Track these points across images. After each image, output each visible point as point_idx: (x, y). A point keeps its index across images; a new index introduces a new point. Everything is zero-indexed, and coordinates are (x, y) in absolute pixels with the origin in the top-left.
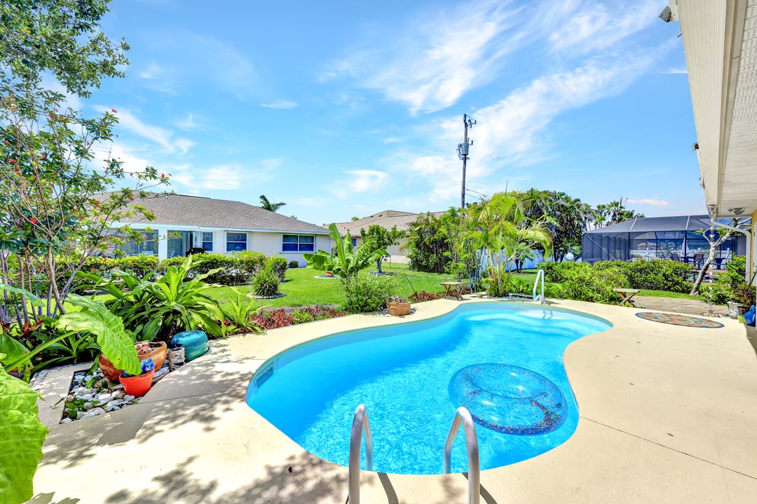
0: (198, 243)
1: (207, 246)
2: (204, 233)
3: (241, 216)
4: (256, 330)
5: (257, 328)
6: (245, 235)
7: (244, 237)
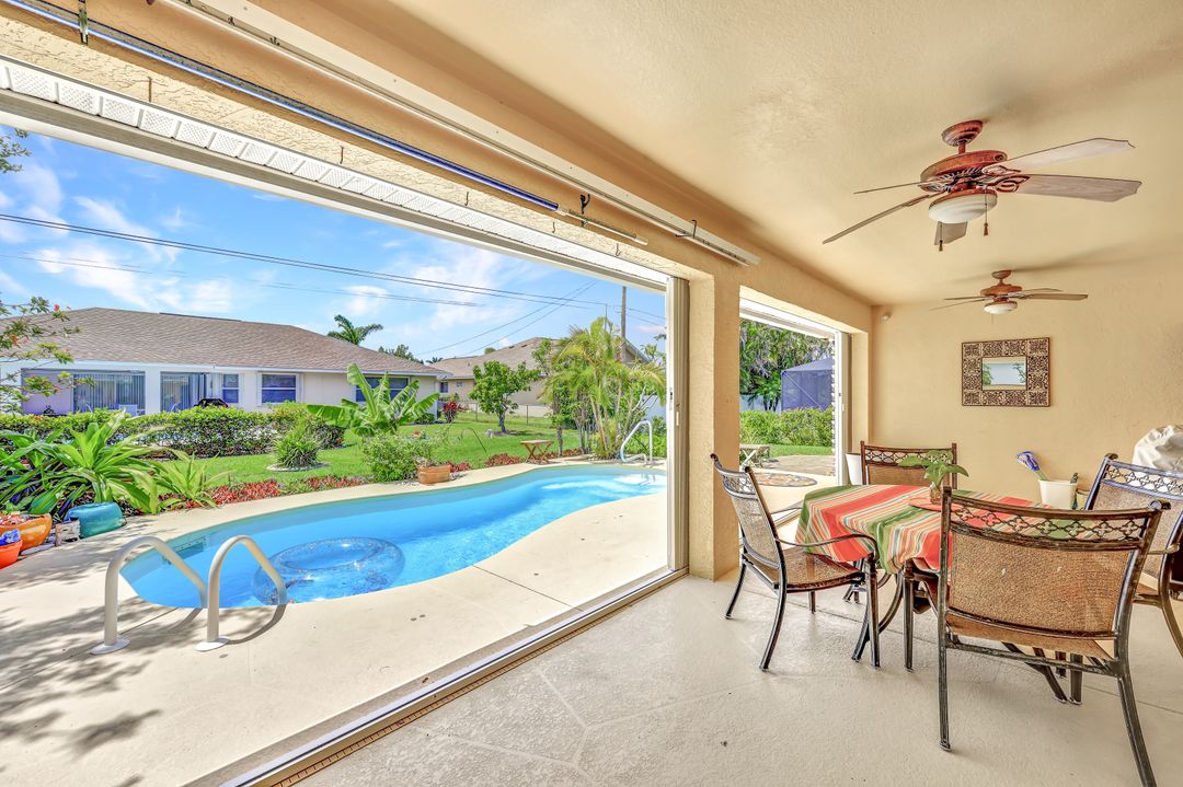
0: (216, 392)
1: (229, 396)
2: (225, 376)
3: (289, 347)
4: (206, 504)
5: (209, 502)
6: (294, 379)
7: (291, 381)
